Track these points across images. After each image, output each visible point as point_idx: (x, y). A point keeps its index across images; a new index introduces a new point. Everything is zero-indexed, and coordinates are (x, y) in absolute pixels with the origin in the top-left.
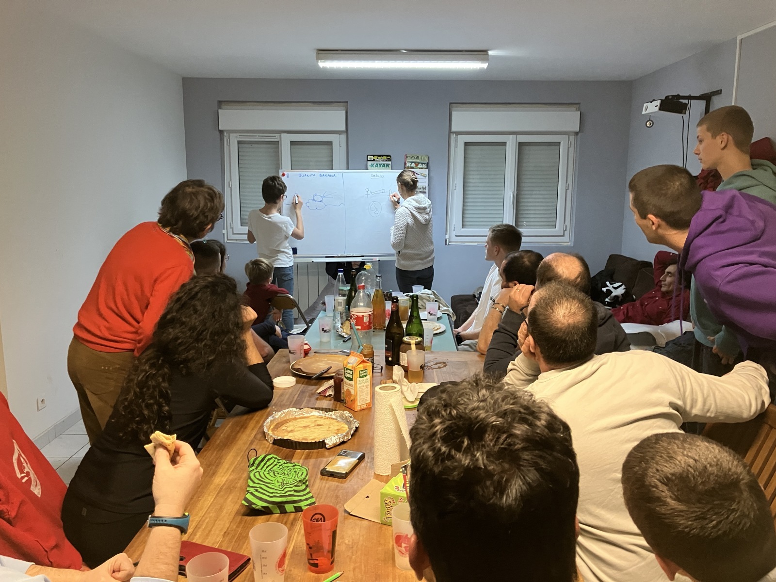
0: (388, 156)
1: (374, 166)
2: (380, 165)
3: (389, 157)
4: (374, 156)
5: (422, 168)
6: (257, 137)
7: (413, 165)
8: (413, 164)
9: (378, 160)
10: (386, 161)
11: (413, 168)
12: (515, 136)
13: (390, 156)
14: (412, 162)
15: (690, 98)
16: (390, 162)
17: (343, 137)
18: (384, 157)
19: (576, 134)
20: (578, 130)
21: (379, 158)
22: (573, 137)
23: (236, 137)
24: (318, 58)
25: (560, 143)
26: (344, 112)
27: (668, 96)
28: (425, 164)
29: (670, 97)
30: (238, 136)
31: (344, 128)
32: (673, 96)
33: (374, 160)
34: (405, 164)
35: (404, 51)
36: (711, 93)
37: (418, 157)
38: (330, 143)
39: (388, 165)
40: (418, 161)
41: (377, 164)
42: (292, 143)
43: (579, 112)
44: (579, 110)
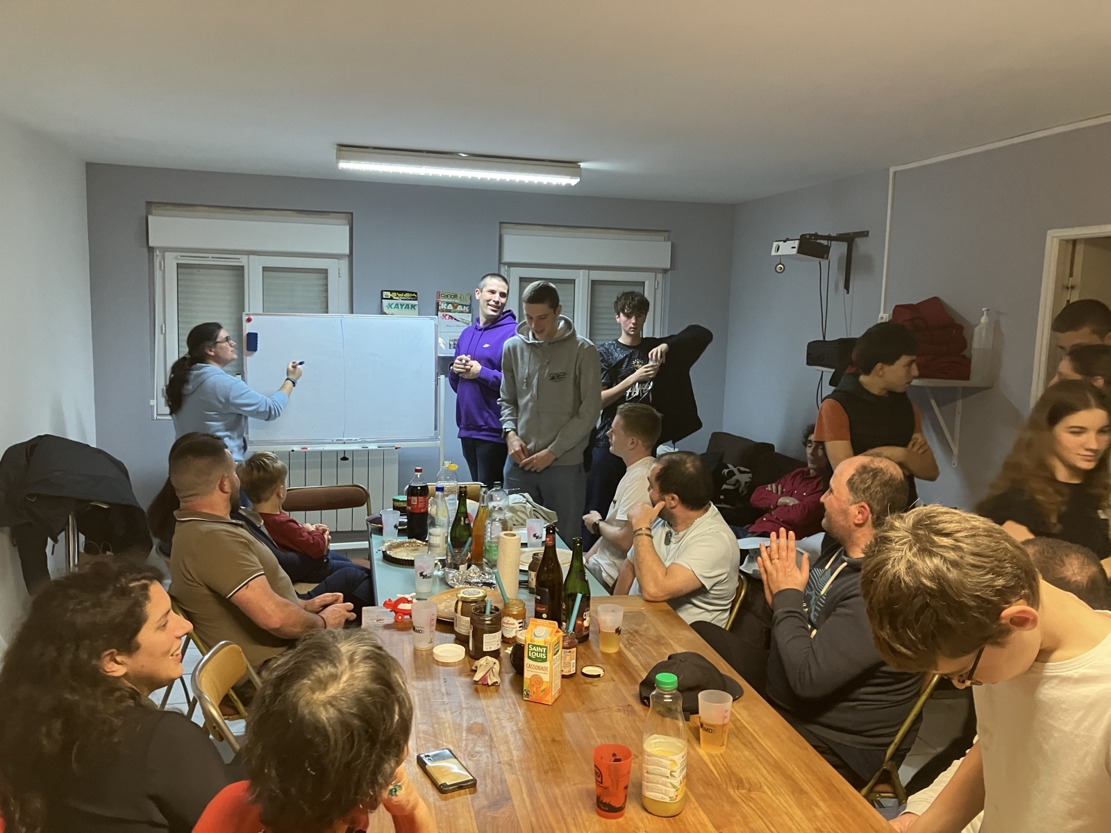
0: (412, 293)
1: (393, 306)
2: (402, 306)
3: (414, 295)
4: (391, 292)
5: (462, 312)
6: (210, 259)
7: (450, 307)
8: (450, 305)
9: (397, 298)
10: (410, 300)
11: (450, 311)
12: (587, 271)
13: (416, 293)
14: (448, 303)
15: (829, 238)
16: (416, 302)
17: (344, 263)
18: (407, 295)
19: (665, 271)
20: (668, 266)
21: (399, 295)
22: (661, 275)
23: (176, 258)
24: (339, 157)
25: (644, 283)
26: (347, 228)
27: (805, 235)
28: (466, 306)
29: (808, 236)
30: (179, 257)
31: (347, 252)
32: (811, 235)
33: (391, 298)
34: (438, 305)
35: (463, 155)
36: (854, 233)
37: (455, 296)
38: (325, 271)
39: (413, 306)
40: (456, 301)
41: (397, 304)
42: (265, 269)
43: (670, 243)
44: (668, 240)
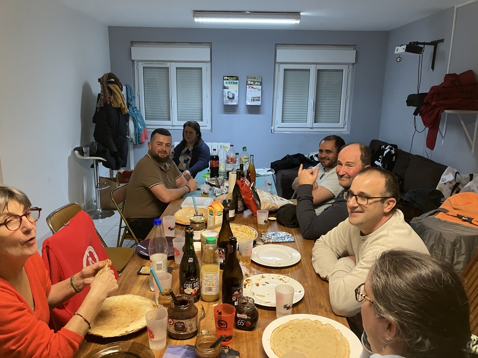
3: (237, 78)
4: (228, 77)
5: (257, 85)
6: (155, 64)
8: (252, 82)
9: (230, 79)
10: (235, 80)
11: (252, 85)
12: (315, 65)
15: (424, 44)
16: (238, 81)
17: (209, 65)
20: (354, 62)
22: (351, 66)
23: (142, 65)
24: (194, 16)
25: (343, 70)
26: (209, 49)
27: (411, 42)
28: (259, 82)
31: (209, 60)
32: (414, 43)
34: (247, 82)
35: (248, 12)
36: (438, 41)
38: (201, 69)
39: (236, 83)
40: (255, 80)
41: (230, 82)
42: (177, 68)
43: (355, 51)
